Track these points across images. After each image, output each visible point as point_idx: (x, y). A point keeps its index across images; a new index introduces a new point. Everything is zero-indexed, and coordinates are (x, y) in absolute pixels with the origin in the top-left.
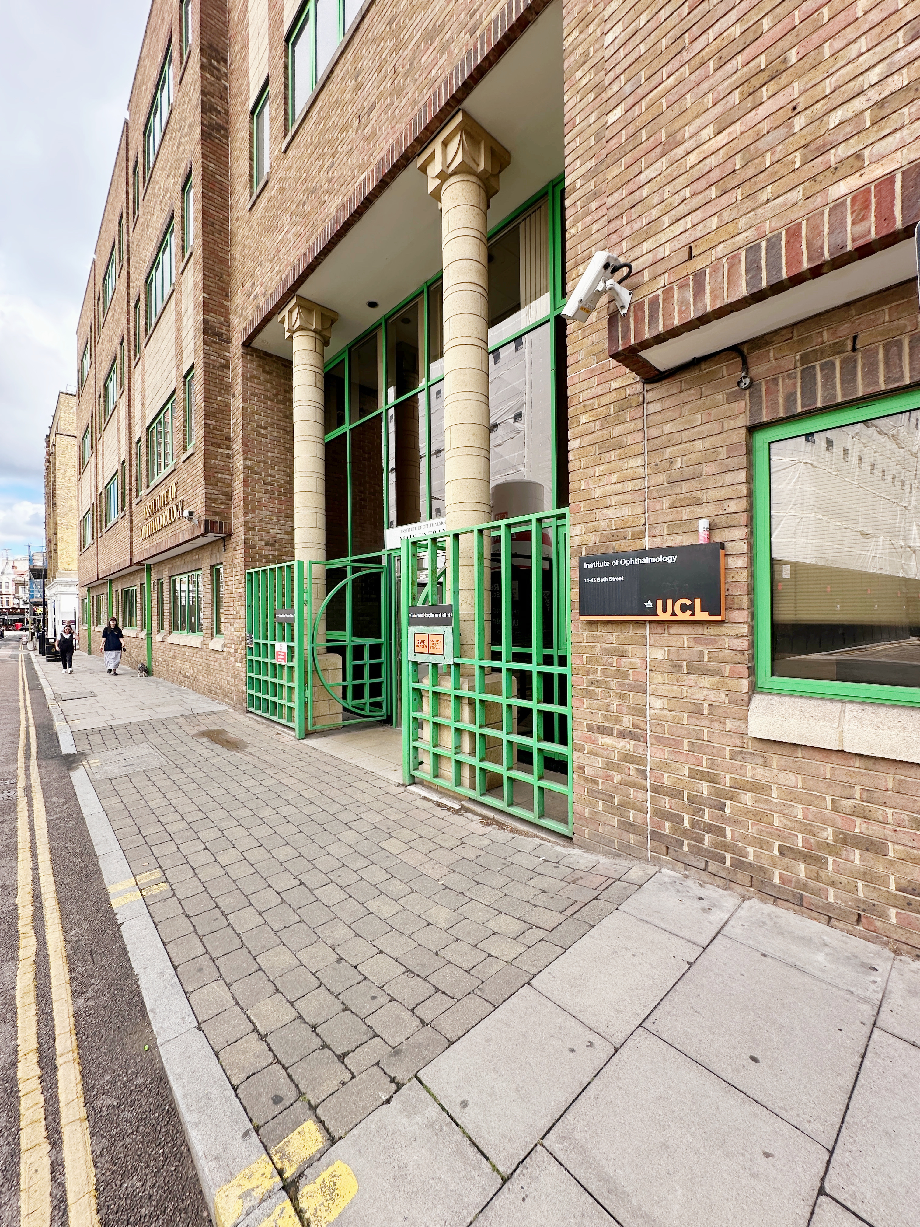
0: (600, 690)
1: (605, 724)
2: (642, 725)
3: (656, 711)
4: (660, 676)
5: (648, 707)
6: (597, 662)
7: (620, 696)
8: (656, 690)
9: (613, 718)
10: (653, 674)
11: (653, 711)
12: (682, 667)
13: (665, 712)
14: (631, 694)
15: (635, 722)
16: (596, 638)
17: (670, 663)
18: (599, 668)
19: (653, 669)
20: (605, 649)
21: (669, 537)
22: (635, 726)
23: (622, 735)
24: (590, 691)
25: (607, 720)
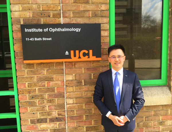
0: (38, 100)
1: (42, 117)
2: (63, 113)
3: (70, 105)
4: (71, 88)
5: (65, 104)
6: (35, 85)
7: (50, 101)
8: (69, 95)
9: (47, 113)
10: (68, 88)
11: (68, 106)
12: (82, 82)
13: (74, 105)
14: (56, 99)
15: (59, 112)
16: (34, 73)
17: (76, 81)
18: (37, 89)
19: (68, 85)
20: (40, 78)
21: (74, 19)
22: (59, 115)
23: (52, 120)
24: (31, 102)
25: (43, 115)
